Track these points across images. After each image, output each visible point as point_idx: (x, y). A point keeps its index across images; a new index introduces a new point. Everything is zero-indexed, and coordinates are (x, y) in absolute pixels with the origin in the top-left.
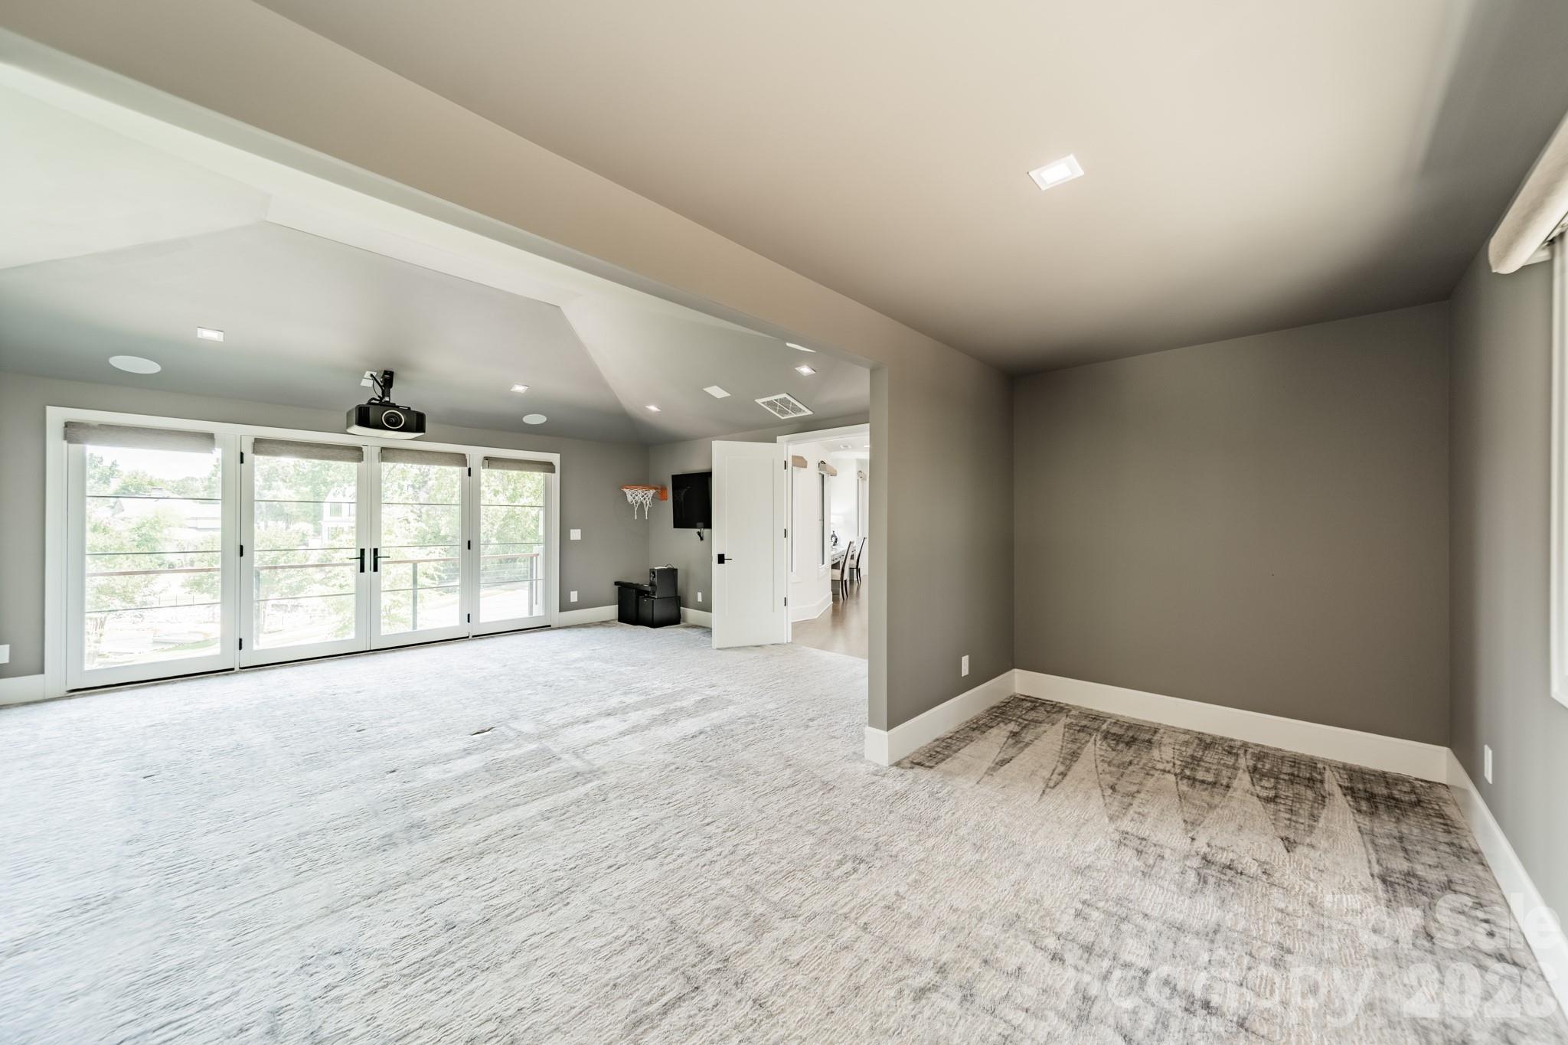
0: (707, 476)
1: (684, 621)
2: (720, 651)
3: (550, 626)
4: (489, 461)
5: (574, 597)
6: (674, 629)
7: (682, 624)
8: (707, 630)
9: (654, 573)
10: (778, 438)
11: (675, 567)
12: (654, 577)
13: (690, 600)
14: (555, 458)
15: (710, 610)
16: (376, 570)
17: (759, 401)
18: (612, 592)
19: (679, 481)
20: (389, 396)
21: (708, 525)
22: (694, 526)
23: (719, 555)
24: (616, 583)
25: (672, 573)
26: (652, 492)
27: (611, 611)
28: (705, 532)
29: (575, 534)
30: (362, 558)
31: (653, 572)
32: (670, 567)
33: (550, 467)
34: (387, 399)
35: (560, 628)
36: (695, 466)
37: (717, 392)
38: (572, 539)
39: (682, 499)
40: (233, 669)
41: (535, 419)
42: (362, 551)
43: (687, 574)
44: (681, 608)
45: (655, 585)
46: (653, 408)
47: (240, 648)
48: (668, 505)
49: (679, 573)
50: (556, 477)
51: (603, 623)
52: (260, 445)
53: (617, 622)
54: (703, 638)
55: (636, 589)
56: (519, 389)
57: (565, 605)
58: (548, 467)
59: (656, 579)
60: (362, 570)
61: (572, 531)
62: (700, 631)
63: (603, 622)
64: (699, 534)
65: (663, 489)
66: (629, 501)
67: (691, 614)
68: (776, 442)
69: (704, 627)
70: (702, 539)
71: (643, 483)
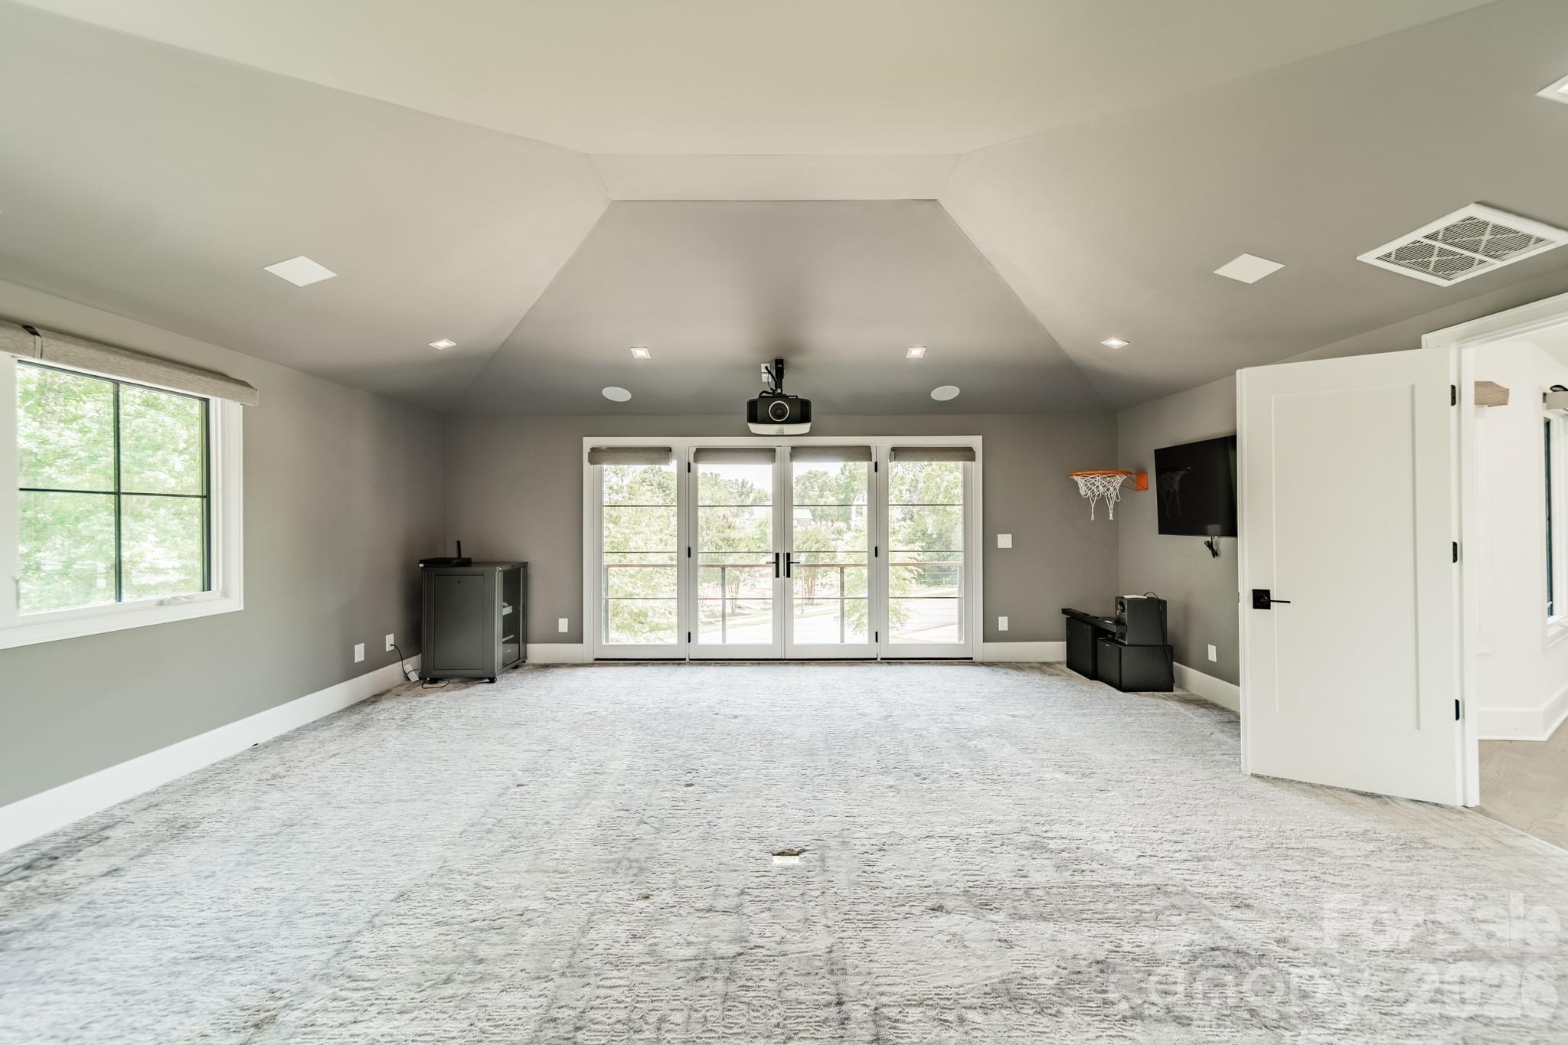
0: (1228, 443)
1: (1181, 687)
2: (1260, 785)
3: (971, 659)
4: (898, 453)
5: (1003, 624)
6: (1161, 702)
7: (1177, 692)
8: (1231, 719)
9: (1122, 604)
10: (1424, 337)
11: (1161, 598)
12: (1123, 610)
13: (1194, 654)
14: (976, 442)
15: (1234, 679)
16: (788, 576)
17: (1370, 258)
18: (1060, 623)
19: (1168, 460)
20: (781, 388)
21: (1232, 531)
22: (1201, 532)
23: (1255, 592)
24: (1065, 611)
25: (1155, 608)
26: (1119, 479)
27: (1056, 650)
28: (1223, 543)
29: (1005, 541)
30: (777, 563)
31: (1120, 602)
32: (1151, 595)
33: (968, 453)
34: (779, 391)
35: (983, 664)
36: (1201, 428)
37: (1248, 269)
38: (999, 547)
39: (1176, 487)
40: (684, 659)
41: (945, 393)
42: (777, 555)
43: (1186, 611)
44: (1174, 663)
45: (1124, 624)
46: (1115, 343)
47: (689, 641)
48: (1149, 500)
49: (1170, 609)
50: (977, 466)
51: (1043, 667)
52: (701, 453)
53: (1064, 667)
54: (1218, 735)
55: (1092, 625)
56: (916, 353)
57: (990, 635)
58: (967, 453)
59: (1126, 615)
60: (777, 576)
61: (999, 536)
62: (1214, 716)
63: (1045, 663)
64: (1210, 545)
65: (1141, 473)
66: (1082, 492)
67: (1195, 679)
68: (1420, 347)
69: (1223, 709)
70: (1215, 554)
71: (1108, 465)
